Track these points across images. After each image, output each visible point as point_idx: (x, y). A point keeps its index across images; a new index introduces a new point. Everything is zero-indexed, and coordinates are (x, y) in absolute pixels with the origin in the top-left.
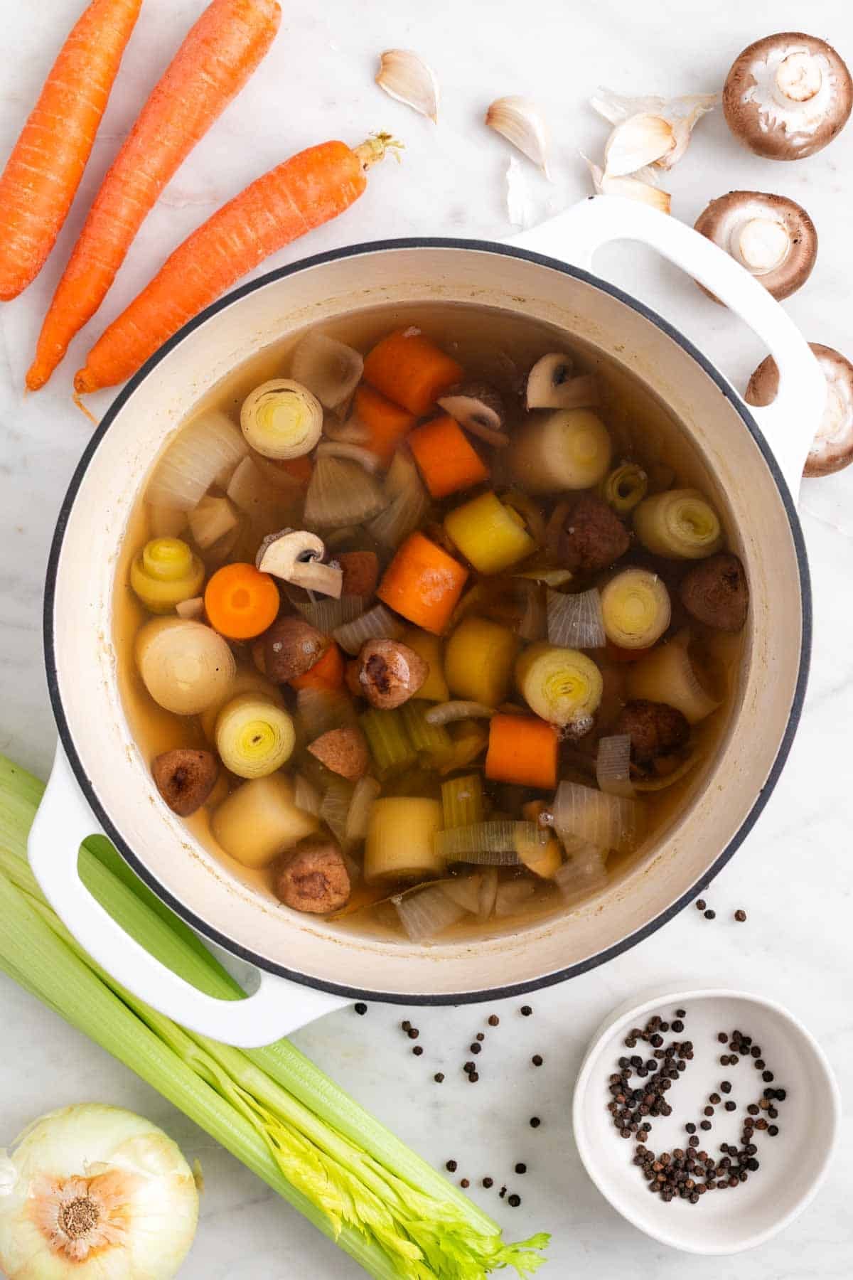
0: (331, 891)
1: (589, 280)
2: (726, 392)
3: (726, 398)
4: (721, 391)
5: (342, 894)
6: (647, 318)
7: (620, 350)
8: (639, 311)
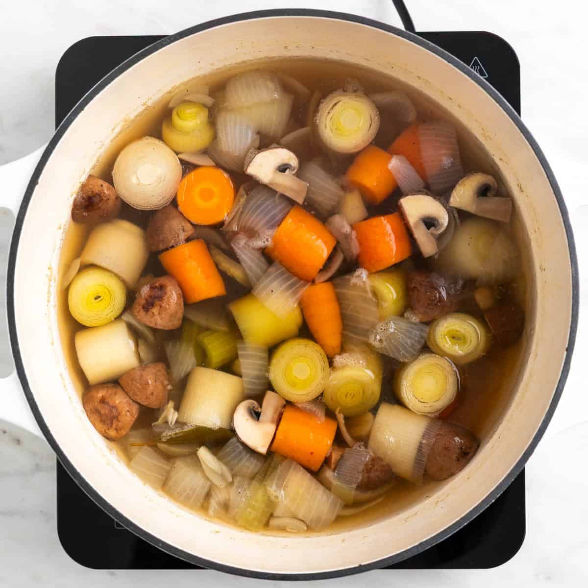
0: (114, 426)
1: (564, 216)
2: (568, 349)
3: (565, 353)
4: (567, 346)
5: (118, 433)
6: (572, 268)
7: (542, 270)
8: (572, 262)
